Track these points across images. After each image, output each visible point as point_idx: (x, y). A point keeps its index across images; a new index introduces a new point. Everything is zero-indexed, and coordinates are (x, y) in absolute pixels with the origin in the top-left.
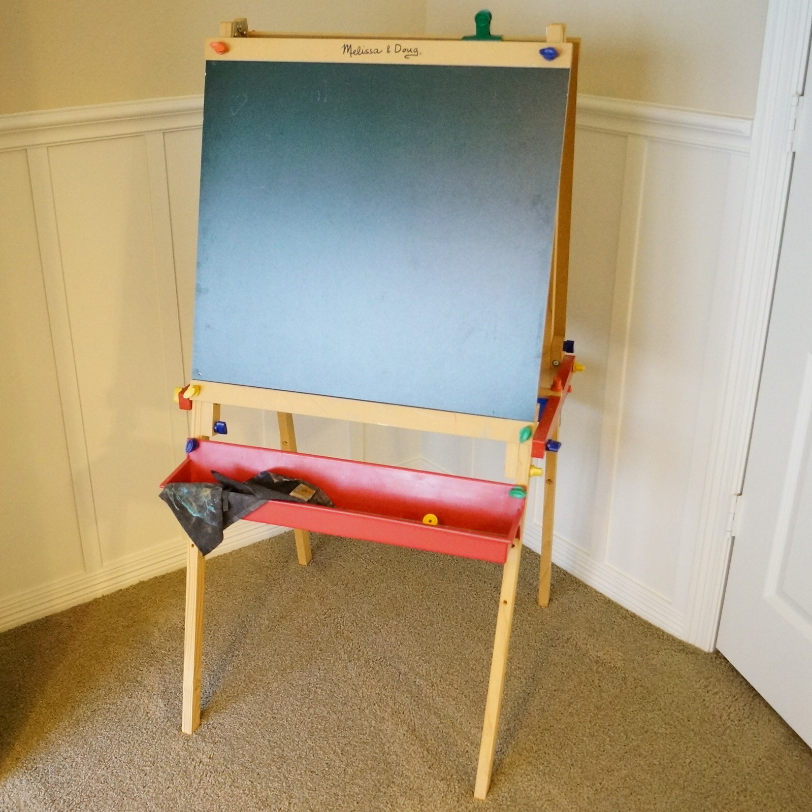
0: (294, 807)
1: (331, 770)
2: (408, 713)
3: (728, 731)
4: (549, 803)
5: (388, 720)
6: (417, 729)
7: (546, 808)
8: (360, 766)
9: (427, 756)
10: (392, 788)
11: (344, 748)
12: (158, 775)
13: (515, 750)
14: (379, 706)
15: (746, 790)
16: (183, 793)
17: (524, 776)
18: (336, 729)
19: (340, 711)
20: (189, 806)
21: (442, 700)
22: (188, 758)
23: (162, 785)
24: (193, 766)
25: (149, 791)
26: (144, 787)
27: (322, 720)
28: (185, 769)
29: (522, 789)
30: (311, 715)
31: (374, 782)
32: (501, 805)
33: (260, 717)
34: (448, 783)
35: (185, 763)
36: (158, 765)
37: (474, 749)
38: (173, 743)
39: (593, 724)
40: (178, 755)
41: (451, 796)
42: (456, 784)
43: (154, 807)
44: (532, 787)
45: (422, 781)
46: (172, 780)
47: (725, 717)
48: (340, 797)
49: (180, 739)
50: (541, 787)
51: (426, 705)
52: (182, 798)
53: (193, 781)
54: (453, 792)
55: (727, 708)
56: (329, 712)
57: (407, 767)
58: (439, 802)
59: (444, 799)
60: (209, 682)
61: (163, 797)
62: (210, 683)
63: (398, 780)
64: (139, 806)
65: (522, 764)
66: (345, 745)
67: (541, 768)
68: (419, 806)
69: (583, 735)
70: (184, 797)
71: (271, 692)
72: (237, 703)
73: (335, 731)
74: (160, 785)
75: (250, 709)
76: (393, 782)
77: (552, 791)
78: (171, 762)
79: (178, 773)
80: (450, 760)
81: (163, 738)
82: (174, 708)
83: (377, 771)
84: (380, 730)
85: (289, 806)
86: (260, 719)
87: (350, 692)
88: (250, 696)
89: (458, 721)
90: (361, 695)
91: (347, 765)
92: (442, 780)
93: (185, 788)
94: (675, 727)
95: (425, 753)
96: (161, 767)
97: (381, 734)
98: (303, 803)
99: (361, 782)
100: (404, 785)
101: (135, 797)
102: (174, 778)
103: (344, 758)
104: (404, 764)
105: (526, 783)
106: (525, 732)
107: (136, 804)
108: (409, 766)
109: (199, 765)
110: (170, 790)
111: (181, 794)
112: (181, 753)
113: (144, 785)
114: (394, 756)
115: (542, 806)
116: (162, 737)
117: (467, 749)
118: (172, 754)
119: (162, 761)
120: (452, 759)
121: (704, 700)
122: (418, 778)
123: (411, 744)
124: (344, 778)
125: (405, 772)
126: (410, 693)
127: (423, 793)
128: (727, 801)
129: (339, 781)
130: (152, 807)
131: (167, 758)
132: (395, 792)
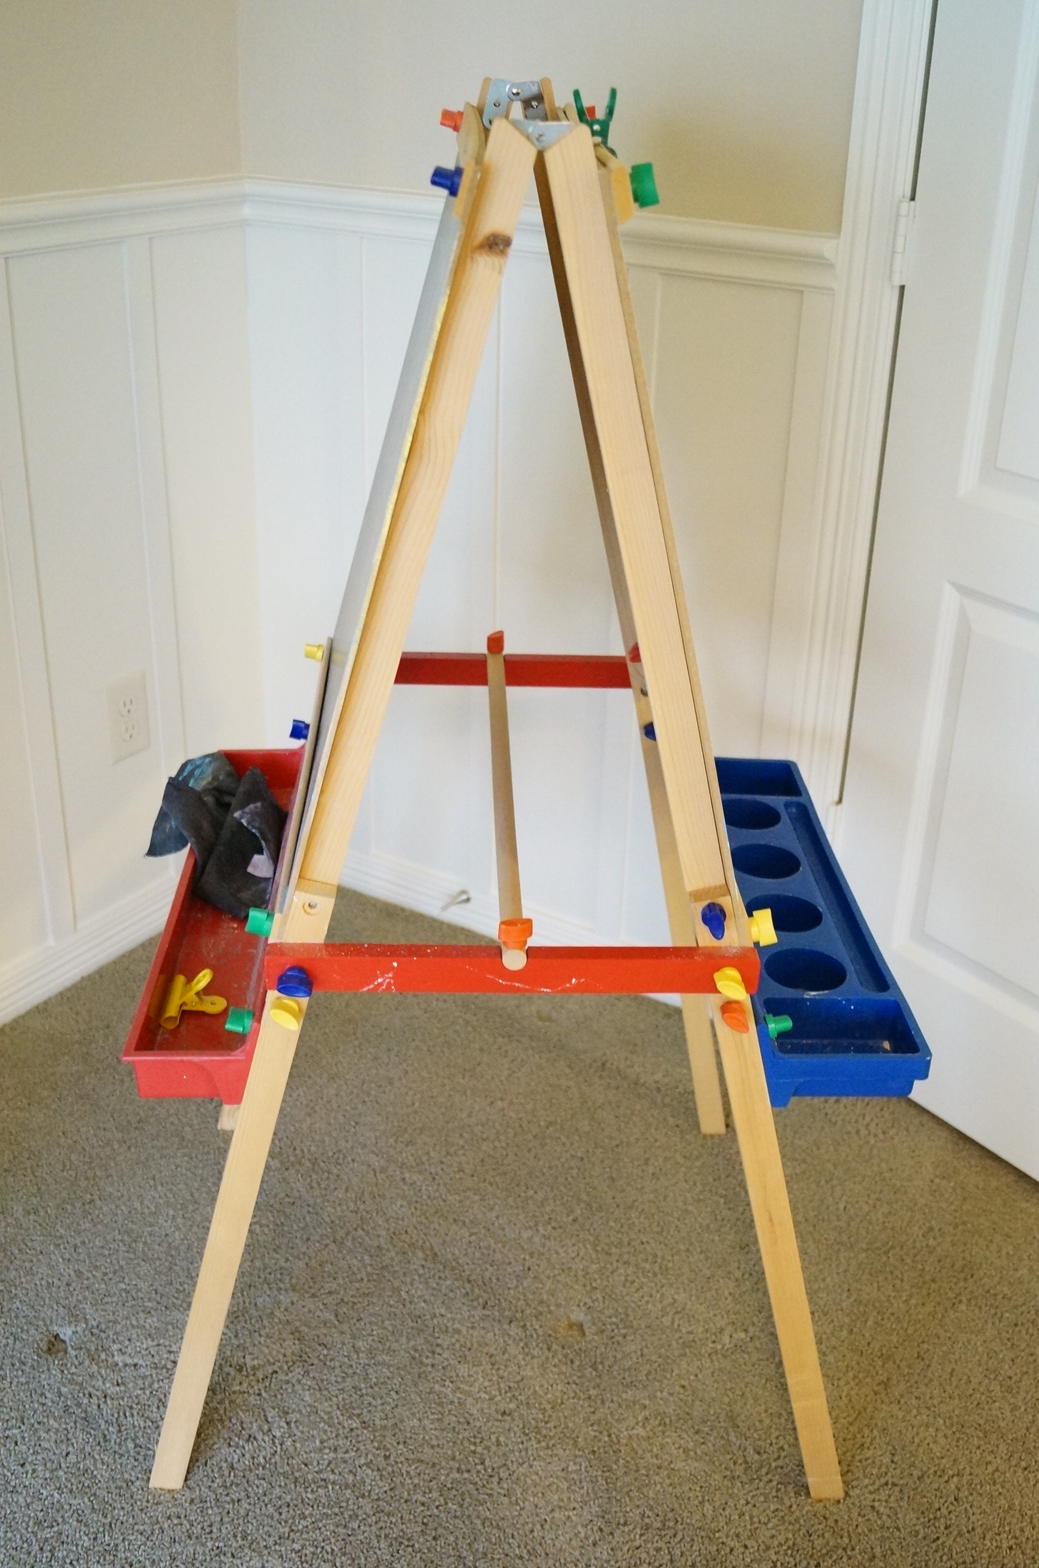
0: (297, 1427)
1: (331, 1352)
2: (415, 1232)
3: (875, 1152)
4: (681, 1315)
5: (388, 1250)
6: (439, 1253)
7: (679, 1325)
8: (375, 1333)
9: (473, 1291)
10: (440, 1354)
11: (336, 1310)
12: (39, 1439)
13: (599, 1248)
14: (363, 1230)
15: (931, 1229)
16: (97, 1457)
17: (628, 1285)
18: (311, 1284)
19: (304, 1253)
20: (119, 1476)
21: (458, 1198)
22: (81, 1395)
23: (54, 1454)
24: (95, 1407)
25: (34, 1471)
26: (23, 1465)
27: (281, 1274)
28: (83, 1415)
29: (633, 1305)
30: (259, 1270)
31: (408, 1352)
32: (613, 1337)
33: (176, 1295)
34: (522, 1324)
35: (79, 1405)
36: (32, 1421)
37: (538, 1262)
38: (43, 1376)
39: (691, 1183)
40: (60, 1394)
41: (534, 1344)
42: (534, 1323)
43: (56, 1495)
44: (646, 1298)
45: (482, 1332)
46: (68, 1440)
47: (863, 1132)
48: (364, 1391)
49: (51, 1366)
50: (658, 1296)
51: (436, 1212)
52: (99, 1465)
53: (106, 1432)
54: (535, 1336)
55: (861, 1119)
56: (287, 1260)
57: (449, 1316)
58: (521, 1357)
59: (526, 1350)
60: (62, 1257)
61: (65, 1473)
62: (63, 1259)
63: (445, 1341)
64: (29, 1500)
65: (617, 1268)
66: (337, 1304)
67: (647, 1266)
68: (494, 1372)
69: (685, 1203)
70: (103, 1464)
71: (177, 1248)
72: (127, 1280)
73: (310, 1287)
74: (50, 1454)
75: (152, 1285)
76: (438, 1345)
77: (676, 1297)
78: (52, 1409)
79: (72, 1424)
80: (509, 1289)
81: (20, 1373)
82: (17, 1317)
83: (405, 1334)
84: (383, 1268)
85: (290, 1428)
86: (177, 1299)
87: (308, 1219)
88: (143, 1263)
89: (496, 1224)
90: (327, 1219)
91: (354, 1337)
92: (510, 1322)
93: (98, 1448)
94: (804, 1161)
95: (468, 1286)
96: (39, 1423)
97: (386, 1274)
98: (309, 1416)
99: (387, 1358)
100: (457, 1346)
101: (15, 1487)
102: (70, 1436)
103: (345, 1327)
104: (443, 1311)
105: (636, 1295)
106: (601, 1218)
107: (21, 1500)
108: (451, 1313)
109: (105, 1402)
110: (72, 1458)
111: (95, 1460)
112: (64, 1390)
113: (22, 1462)
114: (423, 1304)
115: (673, 1323)
116: (17, 1370)
117: (527, 1264)
118: (48, 1395)
119: (35, 1412)
120: (512, 1286)
121: (826, 1114)
122: (473, 1328)
123: (440, 1278)
124: (358, 1358)
125: (449, 1324)
126: (404, 1198)
127: (492, 1350)
128: (916, 1251)
129: (351, 1366)
130: (52, 1496)
131: (43, 1405)
132: (447, 1359)
